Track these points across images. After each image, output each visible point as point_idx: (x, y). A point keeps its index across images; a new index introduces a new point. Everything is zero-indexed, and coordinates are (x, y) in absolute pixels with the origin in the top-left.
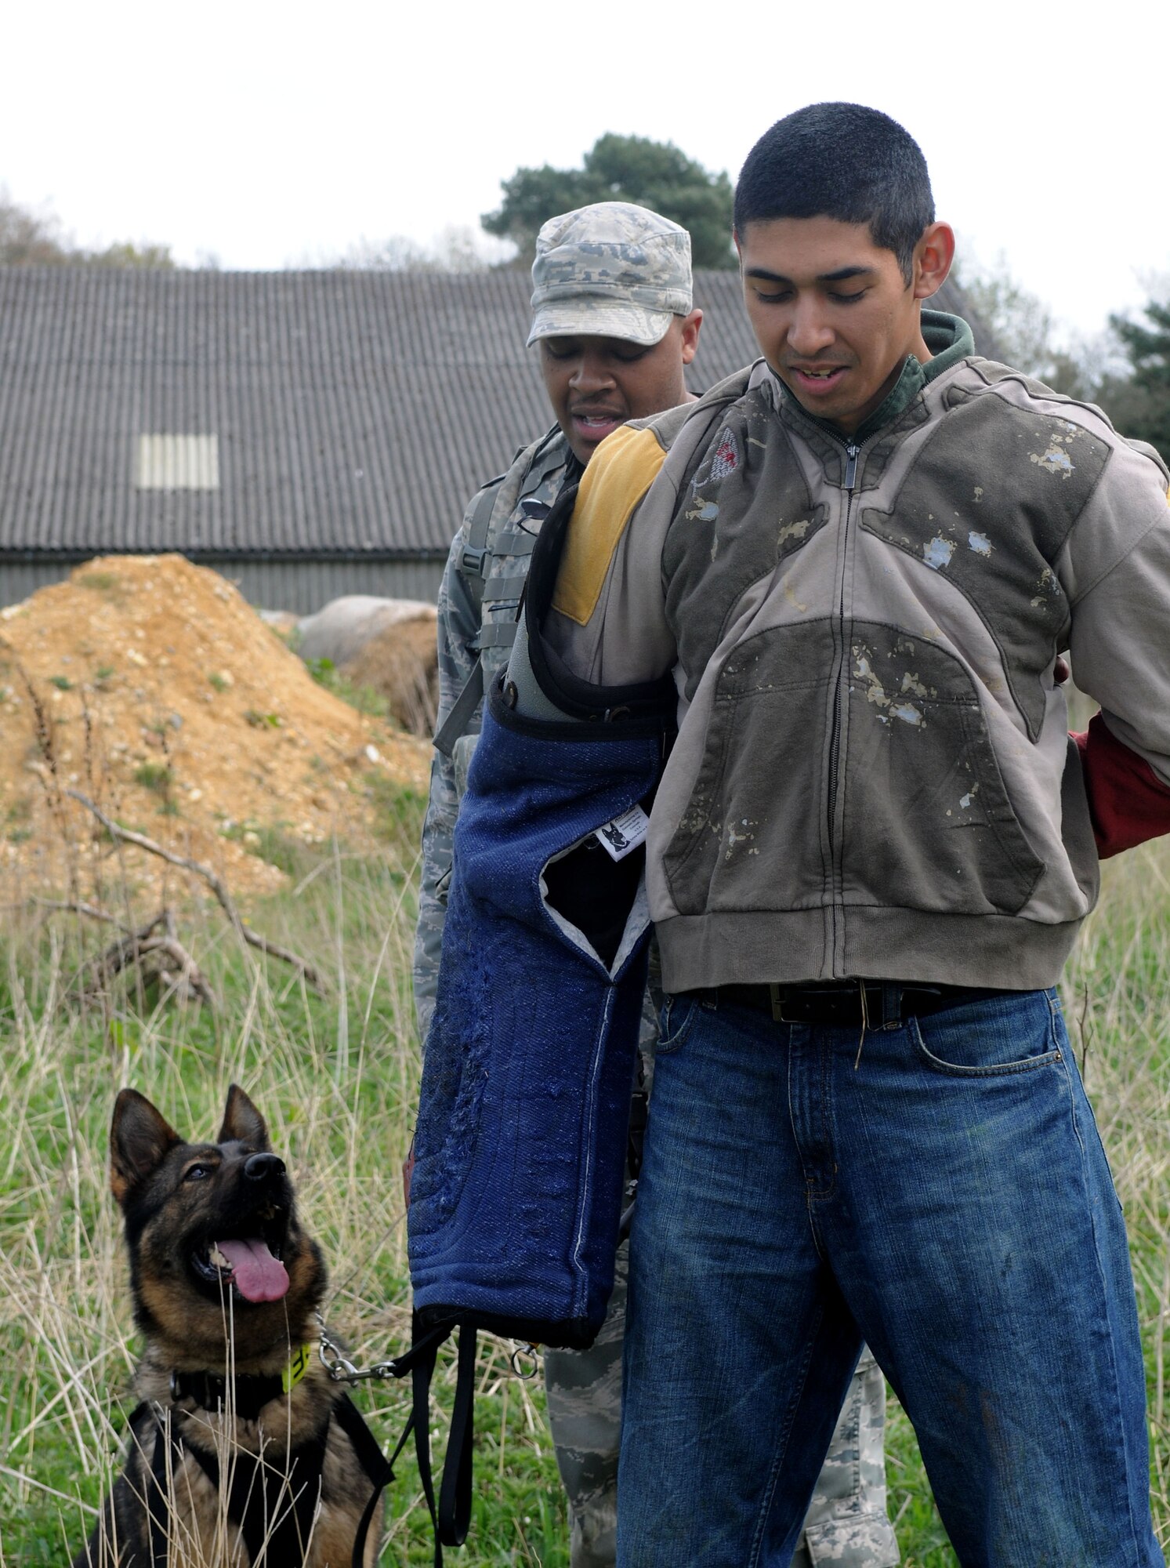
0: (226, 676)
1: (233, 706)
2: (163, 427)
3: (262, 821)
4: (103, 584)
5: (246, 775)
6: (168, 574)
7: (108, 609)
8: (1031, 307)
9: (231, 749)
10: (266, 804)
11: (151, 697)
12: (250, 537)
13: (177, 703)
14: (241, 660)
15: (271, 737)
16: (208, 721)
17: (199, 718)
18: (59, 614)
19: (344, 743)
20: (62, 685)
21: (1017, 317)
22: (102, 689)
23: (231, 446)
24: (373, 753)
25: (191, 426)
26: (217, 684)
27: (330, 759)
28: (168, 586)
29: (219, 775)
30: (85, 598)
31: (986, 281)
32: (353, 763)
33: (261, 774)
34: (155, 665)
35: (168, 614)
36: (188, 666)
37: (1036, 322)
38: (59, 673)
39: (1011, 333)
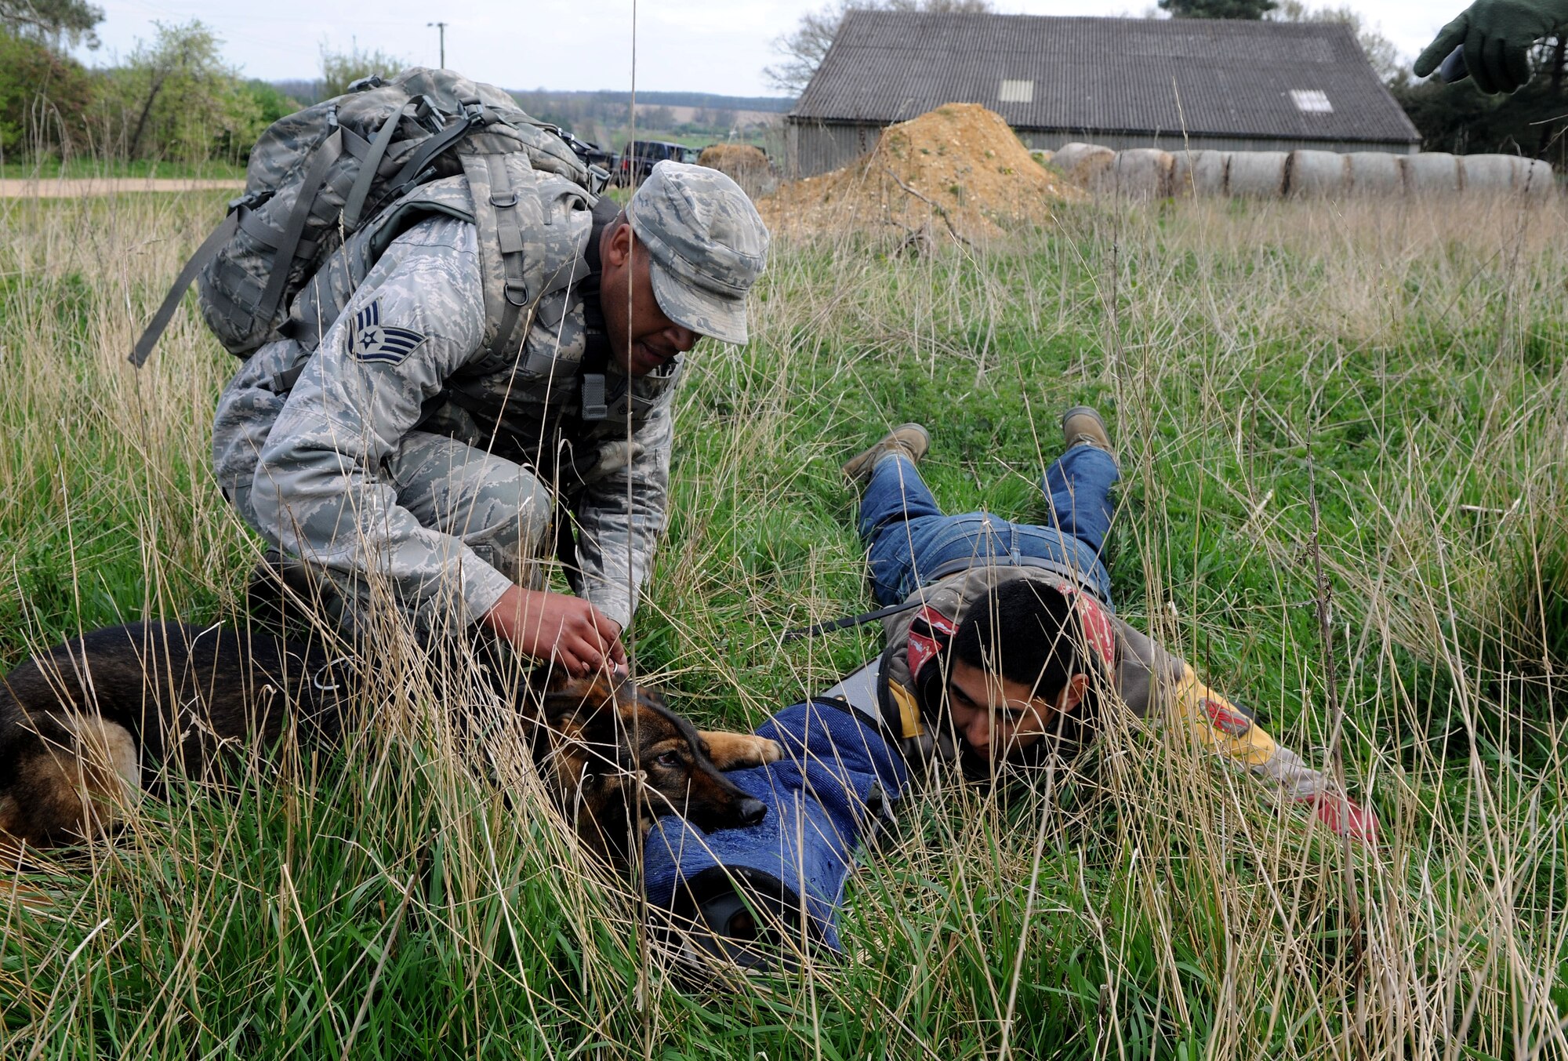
0: (992, 152)
1: (993, 164)
2: (1012, 77)
3: (1000, 210)
4: (947, 113)
5: (995, 192)
6: (974, 110)
7: (947, 123)
8: (1389, 45)
9: (990, 181)
10: (1002, 204)
11: (960, 159)
12: (1042, 122)
13: (973, 163)
14: (1000, 147)
15: (1008, 177)
16: (982, 170)
17: (979, 168)
18: (927, 124)
19: (1039, 183)
20: (925, 152)
21: (1382, 50)
22: (941, 154)
23: (1038, 84)
24: (1051, 188)
25: (1024, 77)
26: (988, 155)
27: (1030, 187)
28: (973, 115)
29: (984, 190)
30: (939, 118)
31: (1371, 34)
32: (1041, 190)
33: (1001, 193)
34: (963, 145)
35: (972, 126)
36: (977, 147)
37: (1391, 52)
38: (924, 147)
39: (1379, 57)
